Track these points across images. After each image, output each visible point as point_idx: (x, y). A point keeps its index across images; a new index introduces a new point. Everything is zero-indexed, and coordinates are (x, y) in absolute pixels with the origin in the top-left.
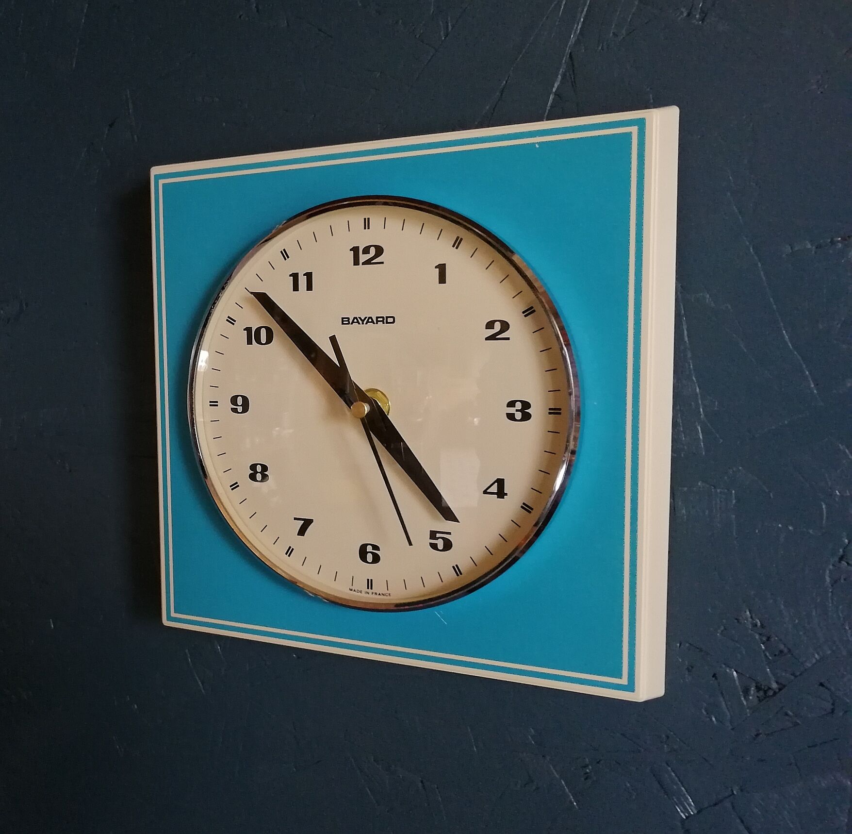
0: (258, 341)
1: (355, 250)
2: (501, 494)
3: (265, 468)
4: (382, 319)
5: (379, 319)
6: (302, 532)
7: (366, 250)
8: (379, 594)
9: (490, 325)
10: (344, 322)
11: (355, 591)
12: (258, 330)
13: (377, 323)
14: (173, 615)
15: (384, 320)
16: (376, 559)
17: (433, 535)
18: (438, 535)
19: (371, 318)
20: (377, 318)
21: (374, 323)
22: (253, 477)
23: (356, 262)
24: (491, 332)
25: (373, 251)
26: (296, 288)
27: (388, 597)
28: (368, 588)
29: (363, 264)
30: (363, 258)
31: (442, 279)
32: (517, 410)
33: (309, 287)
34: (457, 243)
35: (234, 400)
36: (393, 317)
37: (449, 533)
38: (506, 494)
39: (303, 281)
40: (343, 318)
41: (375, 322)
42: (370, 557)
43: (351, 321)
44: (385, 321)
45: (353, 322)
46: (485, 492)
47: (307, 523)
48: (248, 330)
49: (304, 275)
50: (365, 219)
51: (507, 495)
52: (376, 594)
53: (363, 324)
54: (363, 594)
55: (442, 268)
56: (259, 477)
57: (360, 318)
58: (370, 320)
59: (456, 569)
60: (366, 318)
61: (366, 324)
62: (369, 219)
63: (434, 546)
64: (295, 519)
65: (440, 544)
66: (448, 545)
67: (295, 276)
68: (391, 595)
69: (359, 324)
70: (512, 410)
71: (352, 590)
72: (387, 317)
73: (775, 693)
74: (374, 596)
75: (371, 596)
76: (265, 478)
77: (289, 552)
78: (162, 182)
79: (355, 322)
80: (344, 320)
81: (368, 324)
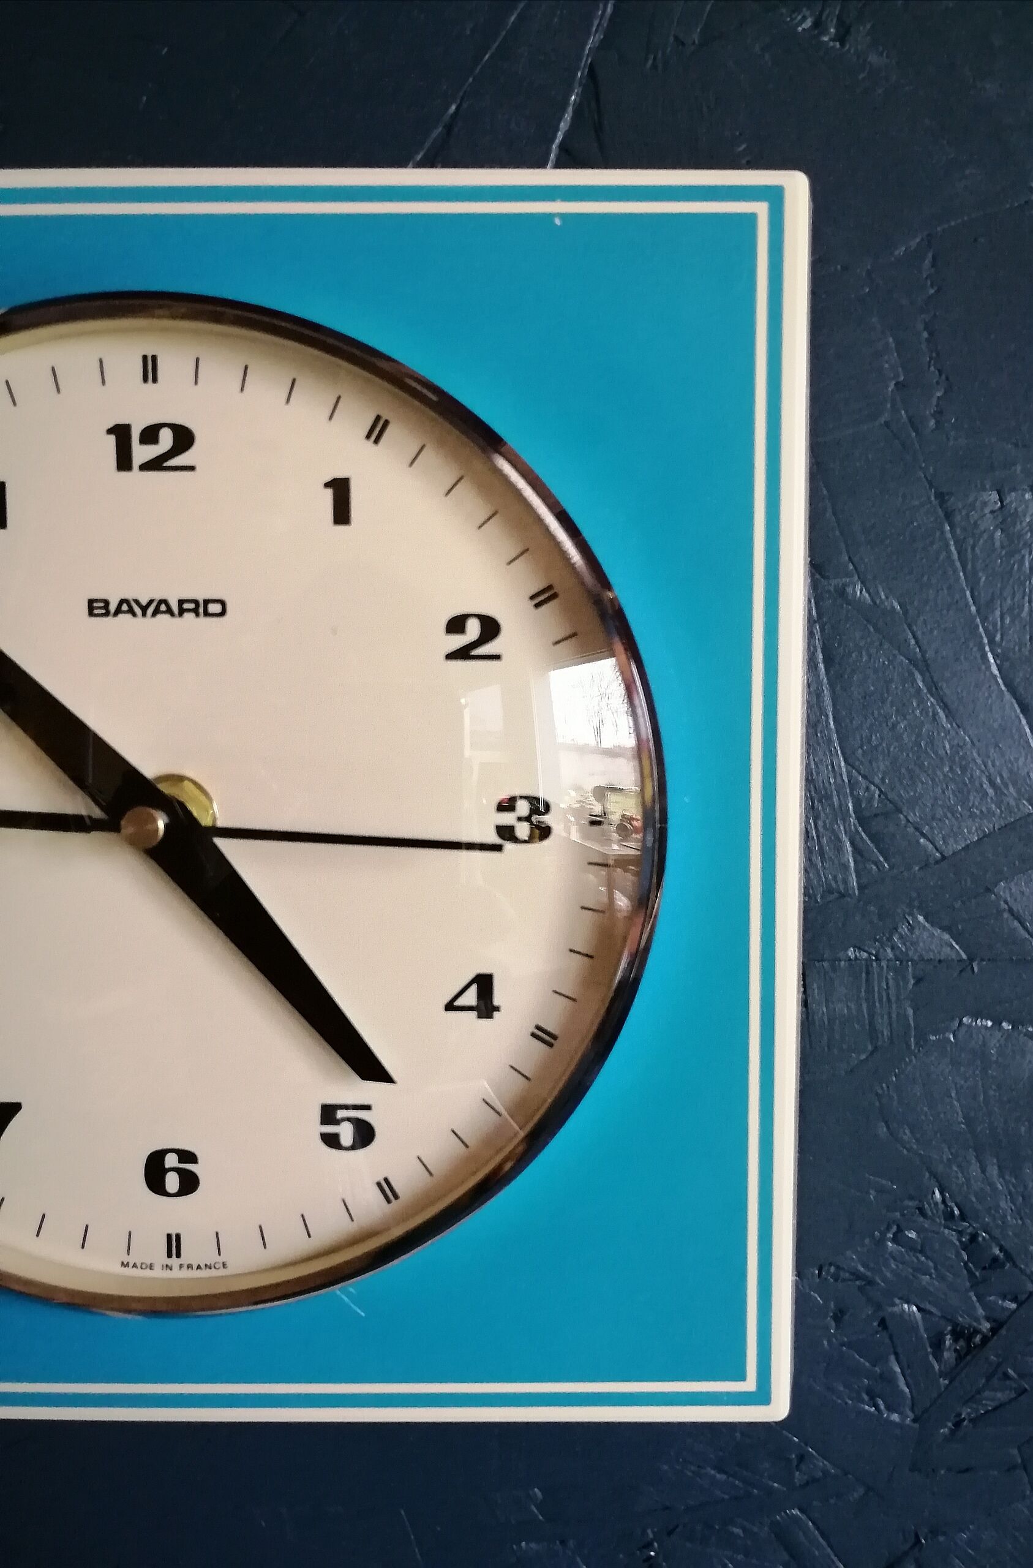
1: (121, 432)
2: (486, 1008)
4: (193, 606)
5: (186, 606)
7: (150, 435)
8: (199, 1267)
9: (456, 625)
10: (95, 611)
11: (135, 1266)
13: (181, 615)
15: (199, 608)
16: (189, 1184)
17: (328, 1114)
18: (341, 1114)
19: (165, 602)
20: (181, 602)
21: (172, 614)
23: (124, 462)
24: (458, 641)
25: (166, 439)
27: (223, 1273)
28: (170, 1255)
29: (143, 468)
30: (141, 453)
31: (342, 514)
32: (520, 819)
34: (377, 431)
36: (223, 603)
37: (368, 1108)
38: (497, 1009)
40: (91, 602)
41: (176, 612)
42: (172, 1182)
43: (113, 608)
44: (201, 610)
45: (118, 611)
46: (450, 1007)
47: (7, 1111)
50: (145, 358)
51: (499, 1011)
52: (189, 1266)
53: (144, 615)
54: (158, 1273)
55: (340, 489)
57: (137, 602)
58: (163, 608)
59: (387, 1189)
60: (151, 602)
61: (154, 614)
62: (154, 358)
63: (332, 1141)
65: (346, 1133)
66: (365, 1134)
68: (228, 1264)
69: (136, 616)
70: (507, 819)
71: (127, 1265)
72: (207, 602)
73: (985, 1340)
74: (185, 1274)
75: (176, 1273)
79: (125, 612)
80: (95, 605)
81: (159, 616)
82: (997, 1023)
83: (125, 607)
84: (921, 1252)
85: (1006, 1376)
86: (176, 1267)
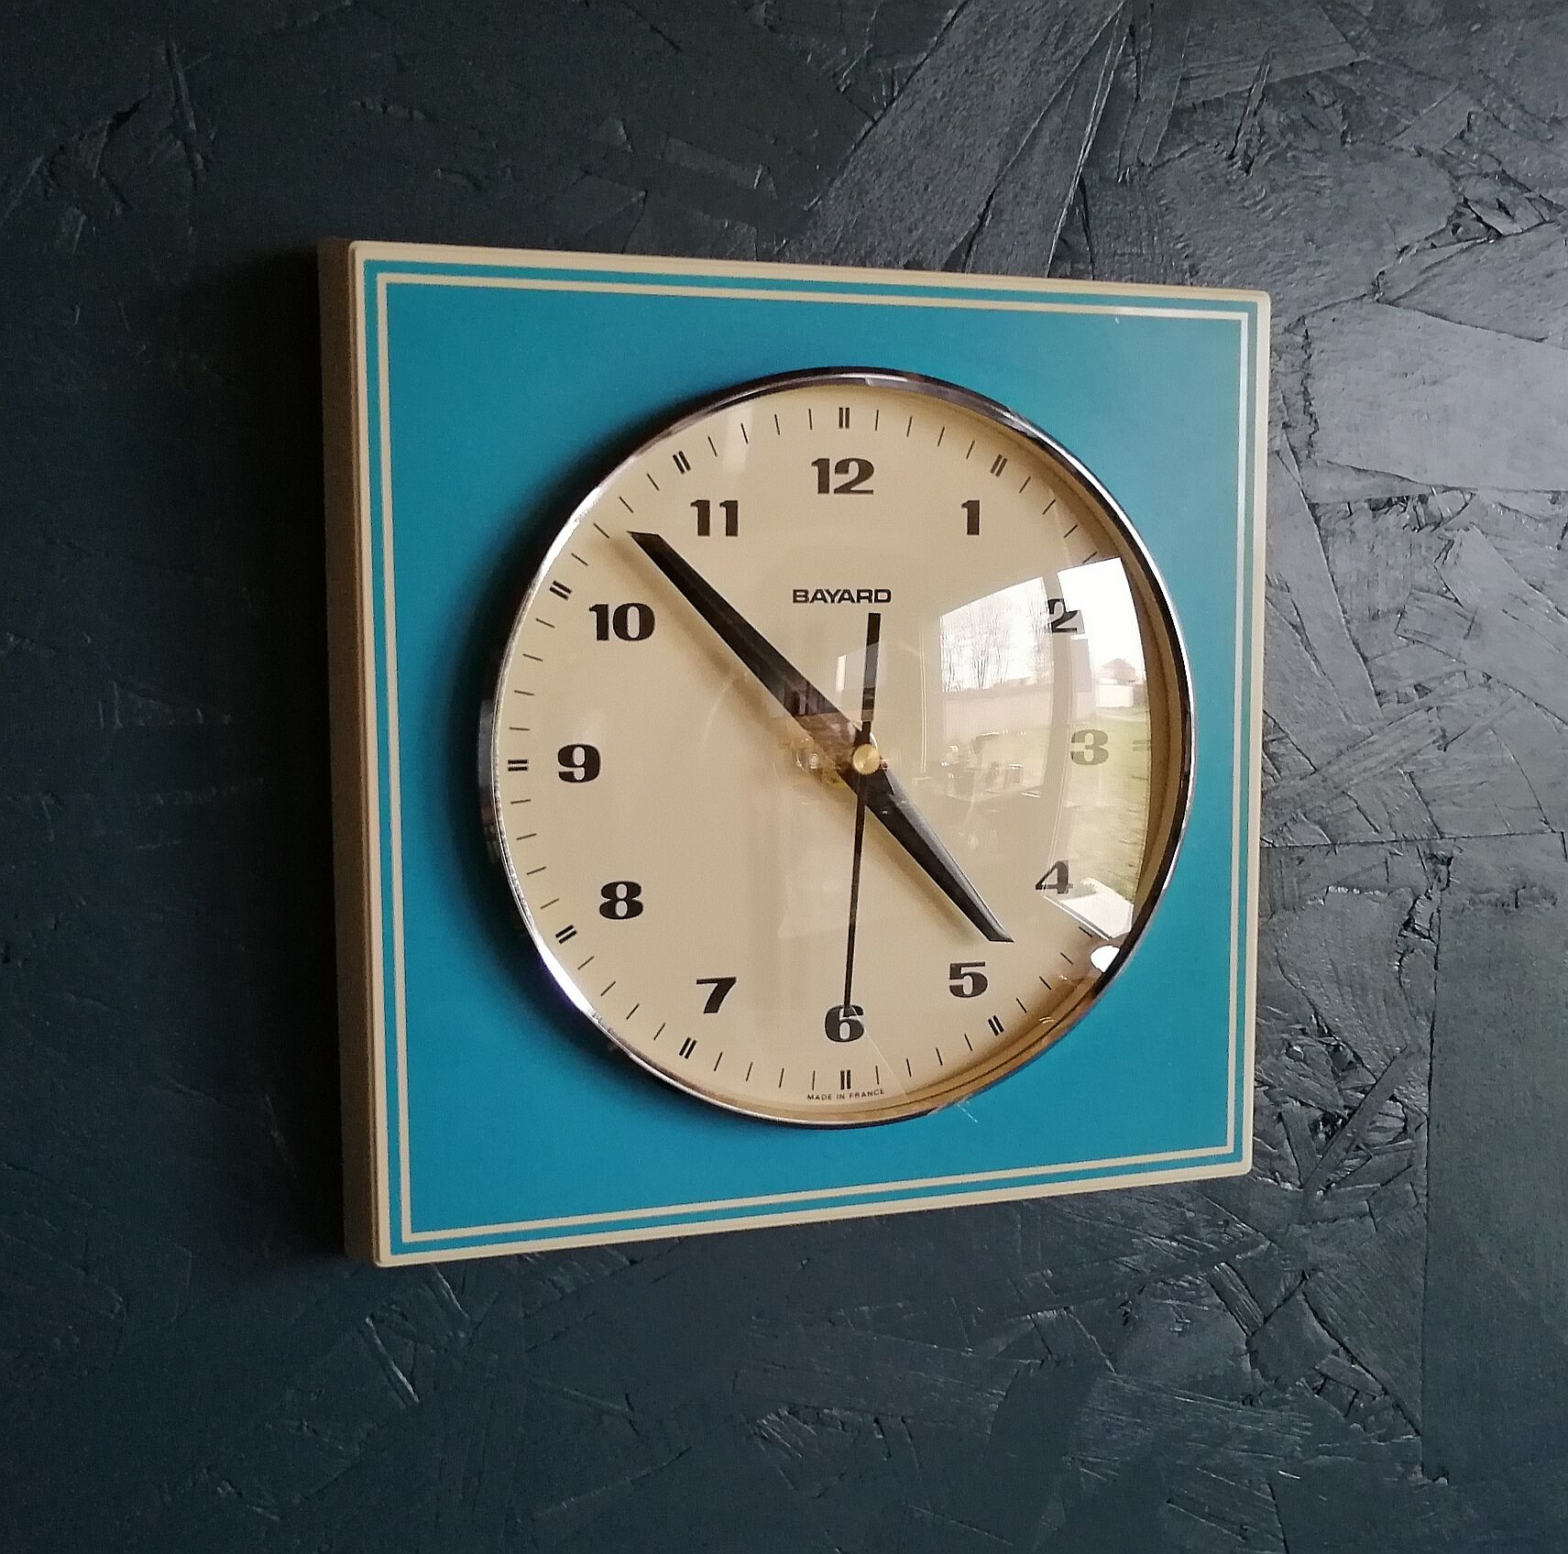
0: (622, 632)
1: (822, 464)
2: (1063, 886)
3: (634, 889)
4: (867, 594)
5: (862, 594)
6: (713, 1005)
7: (842, 467)
8: (864, 1095)
10: (798, 599)
11: (818, 1097)
12: (622, 612)
13: (858, 601)
14: (408, 1237)
15: (872, 596)
16: (856, 1031)
17: (955, 971)
18: (964, 970)
19: (848, 591)
21: (853, 601)
22: (608, 911)
23: (823, 487)
24: (1048, 619)
25: (854, 470)
26: (704, 529)
27: (881, 1097)
28: (843, 1088)
29: (836, 491)
30: (836, 480)
31: (973, 528)
32: (1087, 747)
33: (732, 529)
34: (998, 466)
35: (566, 755)
36: (888, 591)
37: (983, 964)
39: (718, 517)
40: (795, 591)
41: (855, 599)
42: (845, 1031)
43: (810, 597)
44: (873, 598)
45: (815, 598)
46: (1039, 886)
47: (724, 985)
48: (601, 610)
49: (722, 505)
50: (841, 409)
51: (1070, 886)
52: (857, 1095)
53: (833, 601)
54: (834, 1102)
55: (973, 508)
56: (621, 908)
57: (828, 592)
58: (846, 596)
59: (995, 1024)
60: (838, 591)
61: (840, 601)
62: (847, 409)
63: (957, 991)
64: (699, 982)
65: (967, 984)
66: (980, 984)
67: (703, 507)
68: (884, 1091)
69: (826, 601)
70: (1079, 747)
71: (812, 1097)
72: (877, 591)
73: (1344, 1124)
74: (854, 1100)
75: (847, 1101)
76: (635, 909)
77: (688, 1048)
78: (383, 279)
79: (819, 599)
80: (798, 594)
81: (843, 602)
82: (1351, 889)
83: (819, 596)
84: (1305, 1062)
85: (1358, 1148)
86: (847, 1096)
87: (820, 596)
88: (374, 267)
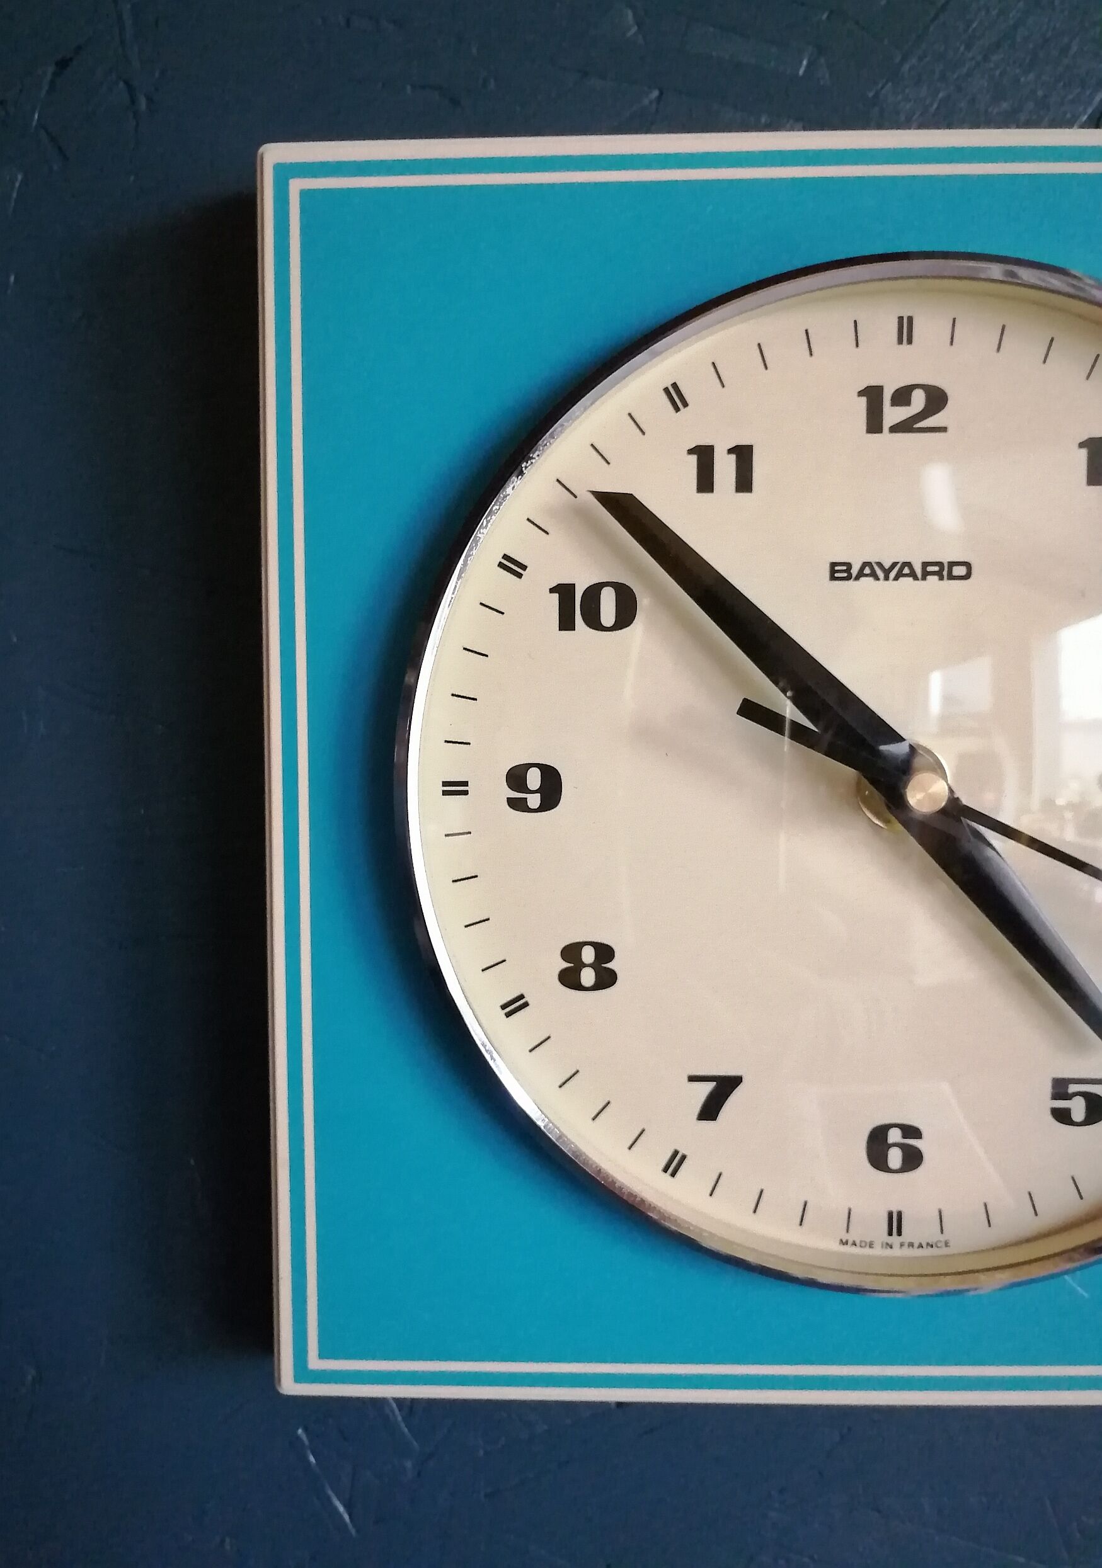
0: (593, 621)
1: (873, 394)
3: (605, 952)
4: (936, 569)
5: (930, 569)
6: (710, 1111)
7: (902, 397)
8: (921, 1246)
10: (837, 575)
11: (854, 1244)
12: (593, 593)
13: (924, 578)
14: (315, 1363)
15: (943, 570)
16: (913, 1159)
17: (1060, 1089)
18: (1073, 1088)
19: (908, 564)
20: (925, 565)
21: (916, 578)
22: (570, 979)
23: (874, 424)
25: (919, 400)
26: (705, 483)
27: (943, 1253)
28: (890, 1234)
29: (894, 429)
30: (893, 415)
31: (1095, 474)
33: (744, 483)
35: (516, 777)
36: (968, 565)
39: (725, 468)
40: (833, 565)
41: (919, 575)
42: (895, 1158)
43: (855, 571)
44: (945, 573)
47: (725, 1086)
48: (564, 592)
49: (730, 451)
50: (901, 319)
52: (911, 1245)
53: (886, 578)
54: (878, 1251)
55: (1094, 448)
56: (588, 977)
57: (880, 564)
58: (906, 571)
60: (894, 565)
61: (896, 578)
62: (910, 319)
63: (1062, 1116)
64: (692, 1079)
65: (1077, 1108)
66: (1094, 1110)
67: (704, 455)
68: (951, 1244)
69: (878, 579)
71: (846, 1243)
72: (952, 564)
74: (906, 1252)
75: (897, 1252)
76: (607, 979)
77: (674, 1164)
78: (296, 186)
79: (867, 575)
80: (837, 568)
81: (901, 579)
83: (867, 570)
86: (896, 1245)
87: (869, 570)
88: (285, 172)
